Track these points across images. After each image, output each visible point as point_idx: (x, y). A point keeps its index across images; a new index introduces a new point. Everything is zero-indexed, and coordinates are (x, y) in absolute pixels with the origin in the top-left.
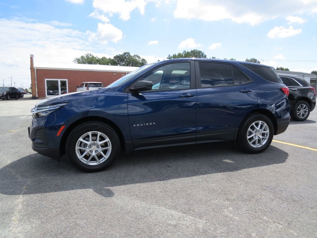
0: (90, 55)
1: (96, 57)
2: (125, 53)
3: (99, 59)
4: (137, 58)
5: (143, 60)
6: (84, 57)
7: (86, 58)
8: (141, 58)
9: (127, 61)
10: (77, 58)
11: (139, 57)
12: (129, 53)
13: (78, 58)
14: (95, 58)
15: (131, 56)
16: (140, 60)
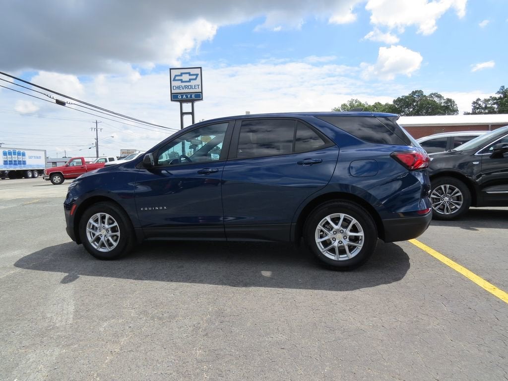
0: (356, 102)
1: (364, 103)
2: (414, 93)
3: (370, 106)
4: (436, 99)
5: (449, 100)
6: (346, 105)
7: (349, 107)
8: (445, 98)
9: (416, 105)
10: (335, 108)
11: (440, 97)
12: (420, 92)
13: (337, 108)
14: (363, 106)
15: (425, 96)
16: (443, 101)
